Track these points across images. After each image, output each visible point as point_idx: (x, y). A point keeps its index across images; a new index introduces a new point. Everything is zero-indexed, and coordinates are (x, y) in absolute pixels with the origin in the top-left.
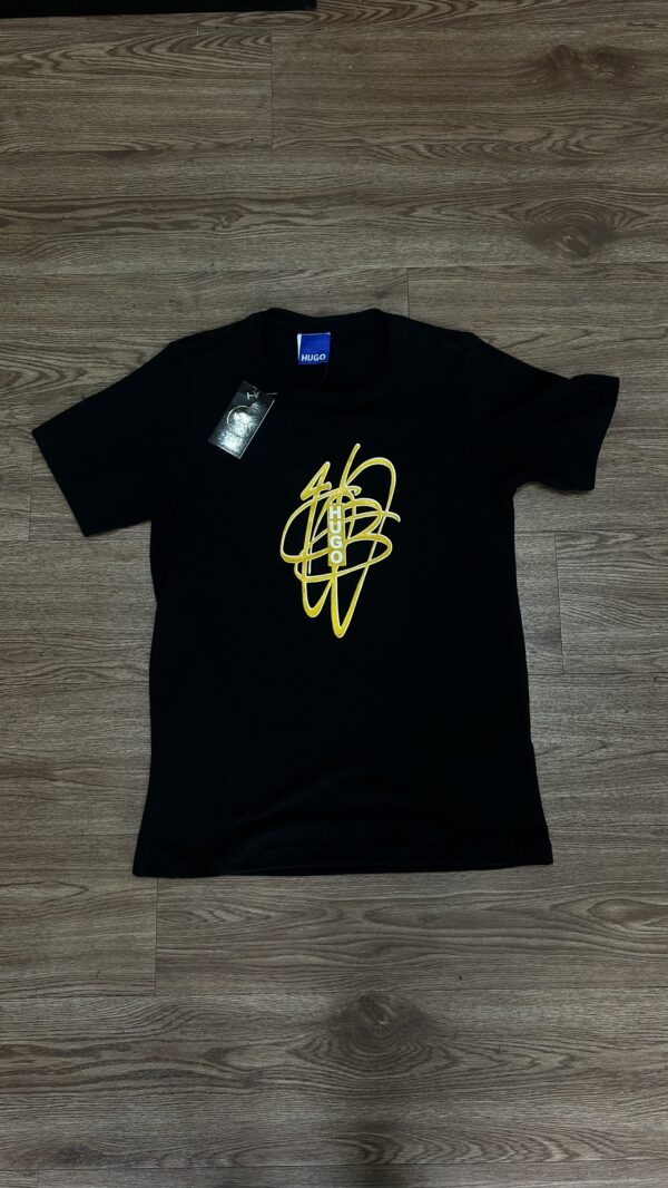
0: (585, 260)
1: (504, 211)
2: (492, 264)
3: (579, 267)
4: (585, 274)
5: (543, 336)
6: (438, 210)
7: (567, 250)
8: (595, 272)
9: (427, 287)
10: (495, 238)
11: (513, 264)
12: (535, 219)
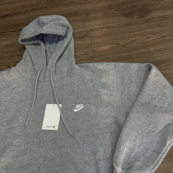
0: (143, 19)
1: (116, 10)
2: (114, 24)
3: (142, 20)
4: (144, 22)
5: (135, 40)
6: (96, 14)
7: (137, 17)
8: (147, 21)
9: (96, 33)
10: (114, 18)
11: (121, 23)
12: (126, 11)
